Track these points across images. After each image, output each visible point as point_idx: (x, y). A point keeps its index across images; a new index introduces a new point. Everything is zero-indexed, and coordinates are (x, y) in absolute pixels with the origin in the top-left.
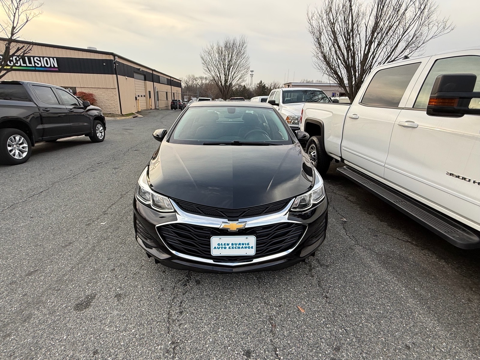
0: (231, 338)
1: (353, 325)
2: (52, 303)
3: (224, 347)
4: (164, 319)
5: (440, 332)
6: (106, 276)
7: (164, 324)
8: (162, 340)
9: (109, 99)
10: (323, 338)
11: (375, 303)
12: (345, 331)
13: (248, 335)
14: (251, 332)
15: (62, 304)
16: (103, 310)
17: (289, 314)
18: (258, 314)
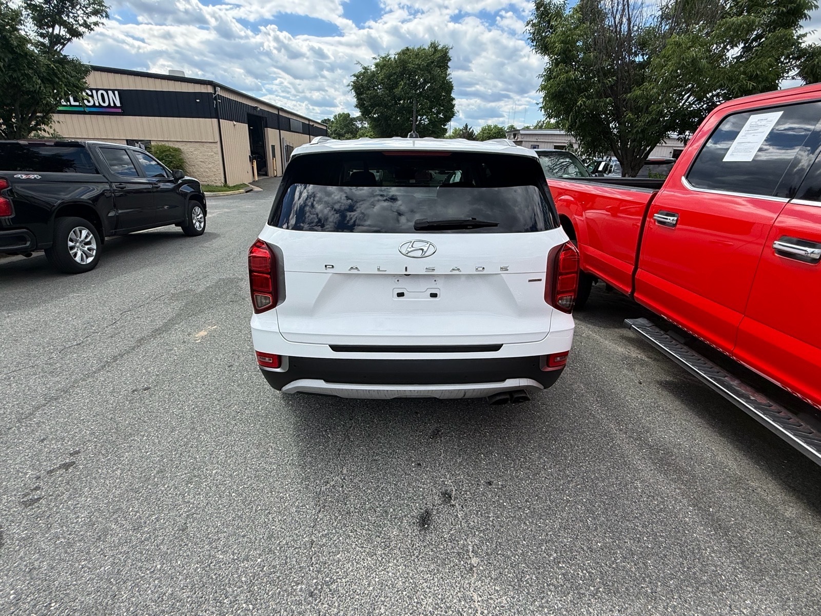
0: (407, 577)
1: (601, 566)
2: (137, 512)
3: (398, 591)
4: (306, 545)
5: (744, 582)
6: (214, 472)
7: (305, 551)
8: (303, 577)
9: (206, 160)
10: (553, 584)
11: (640, 531)
12: (587, 574)
13: (434, 574)
14: (438, 570)
15: (151, 515)
16: (213, 527)
17: (500, 543)
18: (451, 542)
